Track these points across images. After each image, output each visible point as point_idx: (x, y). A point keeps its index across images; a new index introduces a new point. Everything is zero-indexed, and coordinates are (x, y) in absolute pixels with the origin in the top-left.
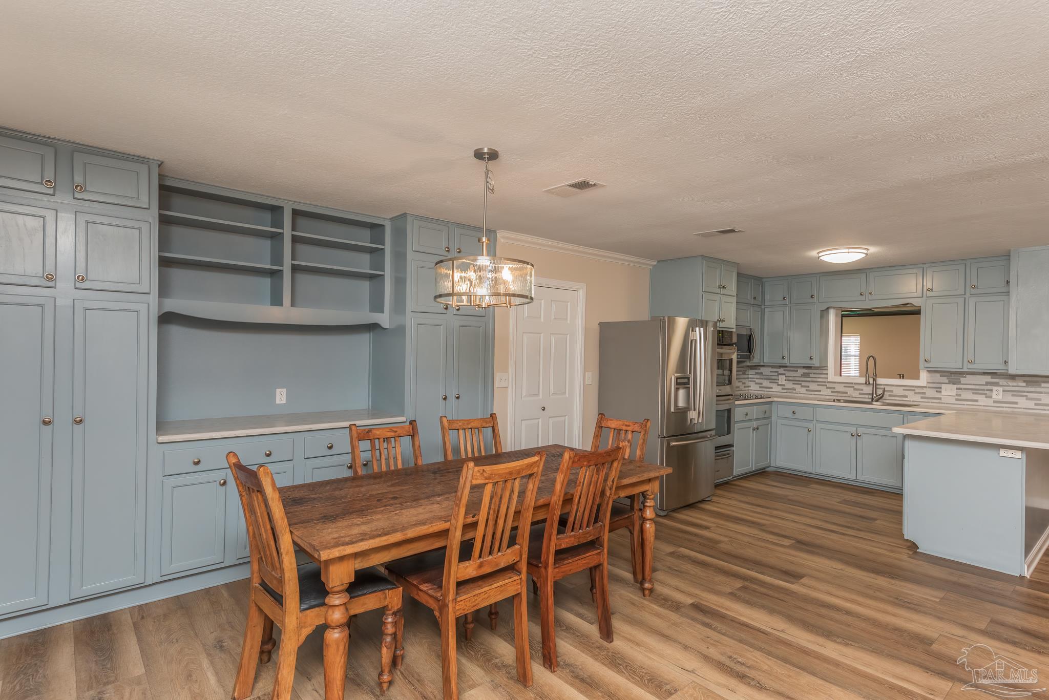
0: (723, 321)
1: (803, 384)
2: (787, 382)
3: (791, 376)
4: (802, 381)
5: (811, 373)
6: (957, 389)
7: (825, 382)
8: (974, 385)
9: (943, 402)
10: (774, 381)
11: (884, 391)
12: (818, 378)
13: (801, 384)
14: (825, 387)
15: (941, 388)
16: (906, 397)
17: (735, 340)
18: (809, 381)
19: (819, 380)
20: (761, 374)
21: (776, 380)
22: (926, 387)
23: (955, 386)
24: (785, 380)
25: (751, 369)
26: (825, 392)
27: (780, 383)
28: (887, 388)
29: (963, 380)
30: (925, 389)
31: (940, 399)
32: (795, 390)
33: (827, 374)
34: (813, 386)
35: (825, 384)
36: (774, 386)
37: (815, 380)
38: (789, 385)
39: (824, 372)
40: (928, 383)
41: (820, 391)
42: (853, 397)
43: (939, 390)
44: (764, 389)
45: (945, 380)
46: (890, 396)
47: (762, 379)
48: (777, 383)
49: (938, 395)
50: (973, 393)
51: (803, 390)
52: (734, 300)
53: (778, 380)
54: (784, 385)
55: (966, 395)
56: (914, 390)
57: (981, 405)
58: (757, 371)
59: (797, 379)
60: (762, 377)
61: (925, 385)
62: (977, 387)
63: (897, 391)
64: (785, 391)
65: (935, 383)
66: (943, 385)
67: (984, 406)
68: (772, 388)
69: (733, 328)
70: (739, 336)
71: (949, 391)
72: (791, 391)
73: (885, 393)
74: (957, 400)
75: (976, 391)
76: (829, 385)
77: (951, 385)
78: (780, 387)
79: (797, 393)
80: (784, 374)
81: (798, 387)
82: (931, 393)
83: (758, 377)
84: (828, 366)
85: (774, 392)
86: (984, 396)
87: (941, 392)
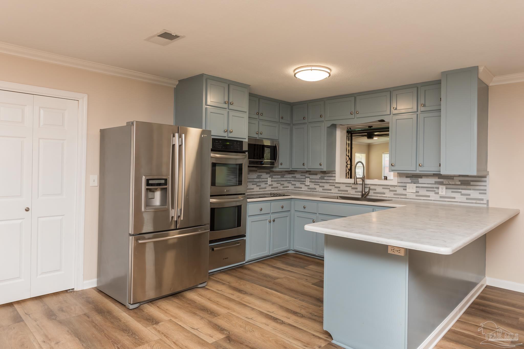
0: (231, 132)
1: (321, 184)
2: (311, 183)
3: (313, 179)
4: (320, 182)
5: (326, 176)
6: (417, 187)
7: (334, 183)
8: (427, 184)
9: (407, 198)
10: (303, 182)
11: (370, 189)
12: (330, 180)
13: (319, 185)
14: (334, 187)
15: (406, 187)
16: (384, 193)
17: (245, 148)
18: (324, 183)
19: (331, 181)
20: (295, 177)
21: (304, 181)
22: (396, 186)
23: (415, 185)
24: (310, 182)
25: (289, 174)
26: (334, 191)
27: (306, 184)
28: (372, 187)
29: (420, 180)
30: (396, 187)
31: (406, 195)
32: (316, 189)
33: (335, 177)
34: (327, 186)
35: (333, 184)
36: (303, 186)
37: (328, 181)
38: (312, 186)
39: (333, 175)
40: (398, 183)
41: (331, 190)
42: (351, 194)
43: (405, 188)
44: (297, 189)
45: (408, 180)
46: (374, 193)
47: (296, 181)
48: (305, 184)
49: (404, 192)
50: (427, 191)
51: (320, 189)
52: (246, 116)
53: (305, 182)
54: (309, 186)
55: (423, 192)
56: (389, 188)
57: (432, 200)
58: (293, 175)
59: (317, 181)
60: (296, 179)
61: (396, 184)
62: (429, 186)
63: (379, 189)
64: (309, 190)
65: (402, 183)
66: (407, 184)
67: (434, 200)
68: (301, 188)
69: (245, 139)
70: (250, 145)
71: (411, 188)
72: (313, 190)
73: (370, 191)
74: (417, 196)
75: (429, 189)
76: (337, 185)
77: (413, 184)
78: (307, 187)
79: (317, 192)
80: (309, 177)
81: (317, 187)
82: (400, 190)
83: (293, 179)
84: (336, 170)
85: (303, 191)
86: (434, 192)
87: (406, 189)
